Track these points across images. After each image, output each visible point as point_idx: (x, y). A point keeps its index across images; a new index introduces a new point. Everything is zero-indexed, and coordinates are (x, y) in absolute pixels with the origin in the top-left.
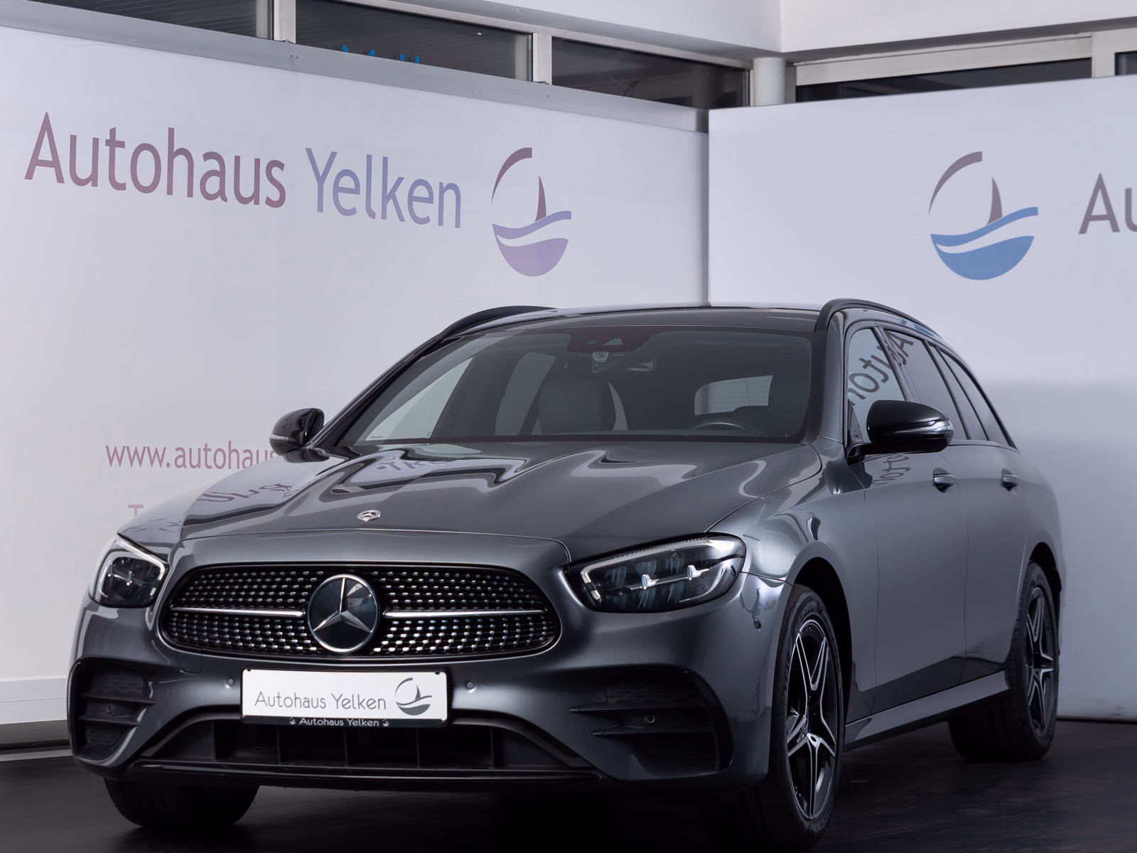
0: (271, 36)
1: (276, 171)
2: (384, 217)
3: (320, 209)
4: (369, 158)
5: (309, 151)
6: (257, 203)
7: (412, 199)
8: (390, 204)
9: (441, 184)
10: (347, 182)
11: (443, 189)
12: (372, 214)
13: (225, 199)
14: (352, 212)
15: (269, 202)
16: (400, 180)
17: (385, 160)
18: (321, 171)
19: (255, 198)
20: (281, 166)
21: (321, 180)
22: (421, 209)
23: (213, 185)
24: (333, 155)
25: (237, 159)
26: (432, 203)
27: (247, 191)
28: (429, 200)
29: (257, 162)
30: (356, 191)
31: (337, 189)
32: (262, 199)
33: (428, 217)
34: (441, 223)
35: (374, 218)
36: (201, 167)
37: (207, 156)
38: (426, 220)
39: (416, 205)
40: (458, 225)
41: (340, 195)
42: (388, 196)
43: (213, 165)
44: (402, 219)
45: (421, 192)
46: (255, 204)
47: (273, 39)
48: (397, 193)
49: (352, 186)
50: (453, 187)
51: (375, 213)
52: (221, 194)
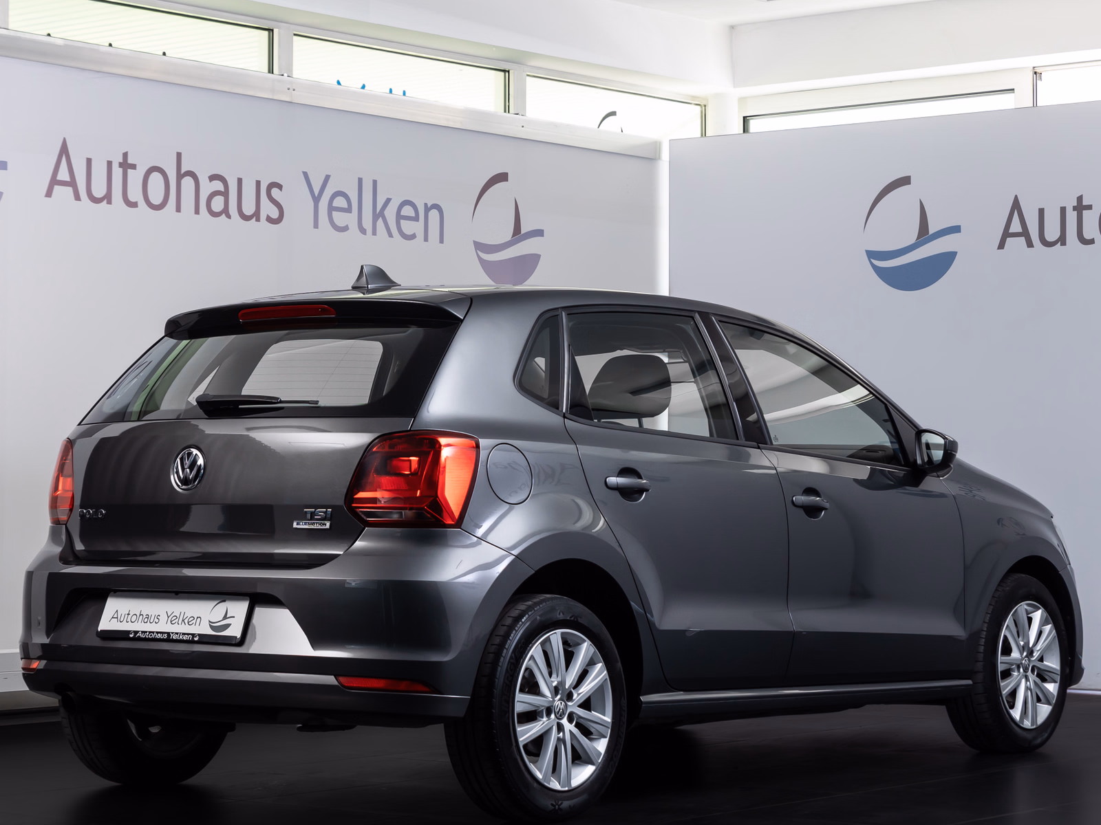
0: (271, 71)
1: (275, 192)
2: (374, 233)
3: (316, 226)
4: (360, 180)
5: (305, 174)
6: (258, 220)
7: (399, 217)
8: (380, 222)
9: (426, 204)
10: (340, 202)
11: (427, 209)
12: (363, 231)
13: (229, 216)
14: (345, 229)
15: (269, 219)
16: (388, 200)
17: (375, 182)
18: (316, 194)
19: (256, 215)
20: (280, 187)
21: (316, 200)
22: (408, 226)
23: (218, 204)
24: (327, 178)
25: (240, 181)
26: (418, 221)
27: (249, 209)
28: (416, 219)
29: (258, 183)
30: (348, 210)
31: (331, 209)
32: (263, 217)
33: (415, 233)
34: (426, 239)
35: (365, 234)
36: (207, 188)
37: (213, 178)
38: (413, 237)
39: (402, 222)
40: (442, 241)
41: (335, 214)
42: (378, 215)
43: (218, 186)
44: (390, 235)
45: (407, 211)
46: (256, 221)
47: (273, 73)
48: (386, 212)
49: (344, 204)
50: (436, 207)
51: (365, 230)
52: (225, 212)
